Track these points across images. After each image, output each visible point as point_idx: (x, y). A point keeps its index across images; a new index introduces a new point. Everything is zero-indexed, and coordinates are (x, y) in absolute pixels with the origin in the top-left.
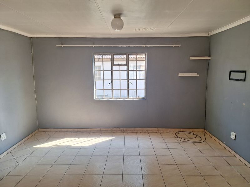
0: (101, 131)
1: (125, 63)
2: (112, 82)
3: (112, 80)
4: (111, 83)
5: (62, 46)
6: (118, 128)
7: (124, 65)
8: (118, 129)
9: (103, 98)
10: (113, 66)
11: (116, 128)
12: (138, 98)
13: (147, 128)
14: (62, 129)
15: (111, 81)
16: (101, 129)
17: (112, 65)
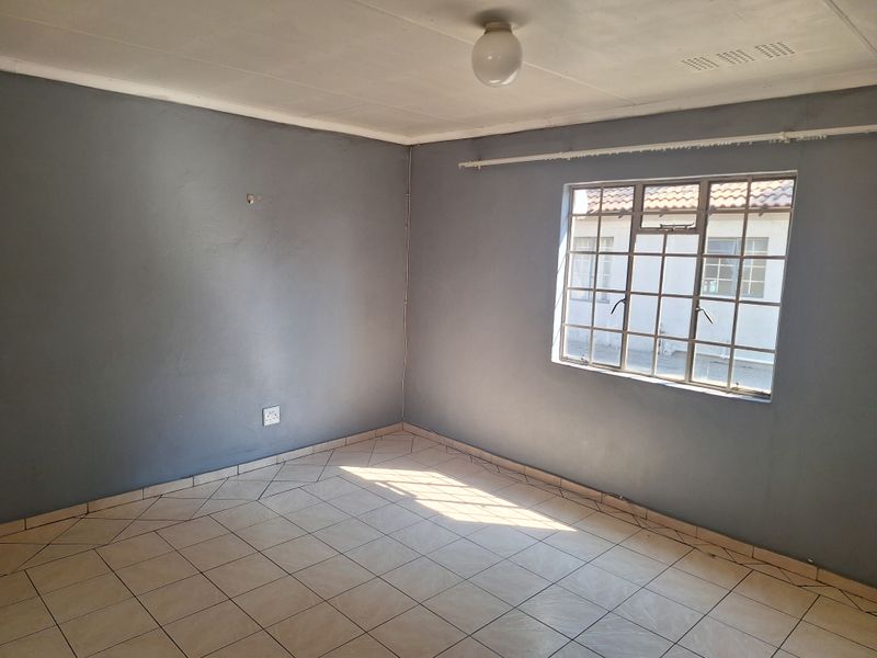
0: (560, 488)
1: (691, 221)
2: (626, 301)
3: (628, 292)
4: (622, 304)
5: (479, 164)
6: (627, 500)
7: (685, 230)
8: (624, 502)
9: (586, 363)
10: (638, 236)
11: (617, 496)
12: (736, 390)
13: (759, 547)
14: (455, 442)
15: (623, 296)
16: (564, 481)
17: (636, 229)
